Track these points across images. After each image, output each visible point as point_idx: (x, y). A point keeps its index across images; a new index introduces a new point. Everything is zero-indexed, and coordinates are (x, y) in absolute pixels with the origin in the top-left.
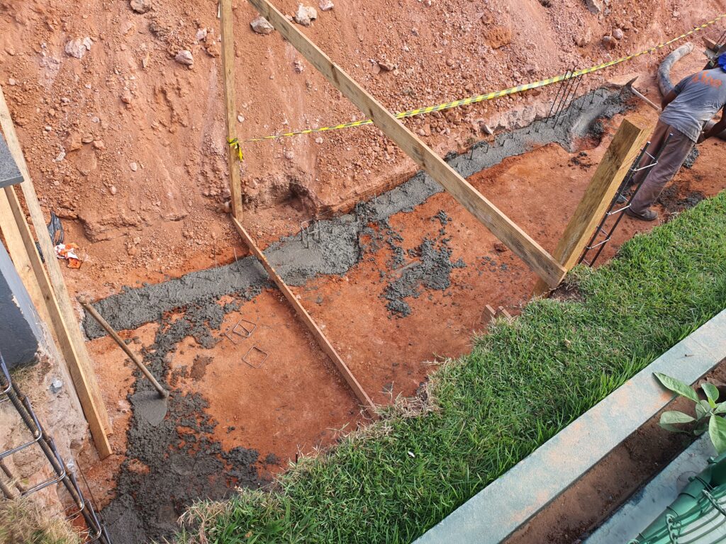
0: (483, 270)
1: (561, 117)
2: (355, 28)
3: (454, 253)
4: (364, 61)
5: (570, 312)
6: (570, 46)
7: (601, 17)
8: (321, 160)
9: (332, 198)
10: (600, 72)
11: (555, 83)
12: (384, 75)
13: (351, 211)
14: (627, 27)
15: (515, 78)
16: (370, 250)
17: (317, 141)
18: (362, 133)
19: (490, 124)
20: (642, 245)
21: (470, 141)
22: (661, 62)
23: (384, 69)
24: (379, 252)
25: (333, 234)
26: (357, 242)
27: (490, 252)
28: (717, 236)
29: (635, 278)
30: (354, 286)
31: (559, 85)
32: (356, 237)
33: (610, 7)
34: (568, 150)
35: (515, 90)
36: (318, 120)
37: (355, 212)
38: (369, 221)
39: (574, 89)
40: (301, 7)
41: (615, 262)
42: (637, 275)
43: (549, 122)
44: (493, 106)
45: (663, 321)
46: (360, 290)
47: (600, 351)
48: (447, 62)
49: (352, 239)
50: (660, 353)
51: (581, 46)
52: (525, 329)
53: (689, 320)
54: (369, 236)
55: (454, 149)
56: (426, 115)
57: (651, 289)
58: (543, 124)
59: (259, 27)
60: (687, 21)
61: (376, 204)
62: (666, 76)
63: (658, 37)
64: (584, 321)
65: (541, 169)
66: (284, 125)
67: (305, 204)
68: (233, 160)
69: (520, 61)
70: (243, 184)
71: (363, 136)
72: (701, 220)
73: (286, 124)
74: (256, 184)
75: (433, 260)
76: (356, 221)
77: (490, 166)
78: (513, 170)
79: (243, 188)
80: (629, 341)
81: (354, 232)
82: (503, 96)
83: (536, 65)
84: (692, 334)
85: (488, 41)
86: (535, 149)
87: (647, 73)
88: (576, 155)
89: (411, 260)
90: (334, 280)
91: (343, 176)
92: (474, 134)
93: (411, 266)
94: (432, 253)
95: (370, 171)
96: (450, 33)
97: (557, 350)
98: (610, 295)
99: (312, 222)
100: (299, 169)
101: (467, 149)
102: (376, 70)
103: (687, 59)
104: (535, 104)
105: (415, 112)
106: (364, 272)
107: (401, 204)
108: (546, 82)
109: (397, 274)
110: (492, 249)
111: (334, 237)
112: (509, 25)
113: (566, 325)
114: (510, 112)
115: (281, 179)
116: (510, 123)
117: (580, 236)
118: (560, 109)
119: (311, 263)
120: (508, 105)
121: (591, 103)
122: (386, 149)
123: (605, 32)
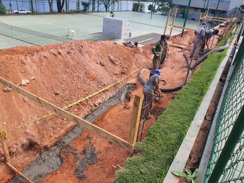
0: (108, 152)
1: (117, 96)
2: (44, 83)
3: (96, 149)
4: (49, 93)
5: (140, 160)
6: (113, 76)
7: (119, 66)
8: (40, 130)
9: (47, 143)
10: (124, 81)
11: (112, 86)
12: (57, 96)
13: (55, 145)
14: (127, 68)
15: (100, 88)
16: (66, 158)
17: (37, 123)
18: (53, 116)
19: (96, 103)
20: (153, 130)
21: (91, 110)
22: (139, 75)
23: (56, 94)
24: (69, 157)
25: (50, 156)
26: (60, 156)
27: (108, 144)
28: (171, 121)
29: (155, 141)
30: (63, 174)
31: (113, 87)
32: (59, 154)
33: (120, 63)
34: (122, 105)
35: (101, 91)
36: (36, 116)
37: (57, 145)
38: (63, 147)
39: (118, 87)
40: (23, 80)
41: (147, 138)
42: (155, 140)
43: (114, 98)
44: (96, 97)
45: (167, 153)
46: (65, 175)
47: (153, 170)
48: (77, 87)
49: (58, 155)
50: (170, 164)
51: (116, 75)
52: (127, 171)
53: (174, 150)
54: (64, 152)
55: (87, 114)
56: (75, 105)
57: (160, 143)
58: (112, 99)
59: (7, 90)
60: (141, 63)
61: (64, 139)
62: (141, 78)
63: (136, 69)
64: (145, 161)
65: (116, 112)
66: (23, 121)
67: (36, 148)
68: (3, 140)
69: (100, 82)
70: (9, 148)
71: (54, 117)
72: (166, 117)
73: (24, 121)
74: (15, 146)
75: (90, 154)
76: (58, 148)
77: (100, 116)
78: (108, 115)
79: (9, 149)
80: (160, 163)
81: (58, 152)
82: (98, 94)
83: (105, 83)
84: (177, 154)
85: (89, 79)
86: (112, 107)
87: (136, 78)
88: (125, 106)
89: (82, 156)
90: (54, 174)
91: (49, 133)
92: (92, 107)
93: (82, 159)
94: (89, 151)
95: (59, 129)
96: (76, 79)
97: (140, 175)
98: (149, 149)
99: (40, 154)
100: (32, 136)
101: (91, 112)
102: (54, 95)
103: (145, 73)
104: (108, 94)
105: (71, 105)
106: (65, 166)
107: (73, 137)
108: (109, 86)
109: (78, 163)
110: (109, 143)
111: (51, 157)
112: (94, 73)
113: (140, 165)
114: (101, 98)
115: (25, 141)
116: (102, 101)
117: (134, 133)
118: (116, 94)
119: (43, 170)
120: (100, 96)
121: (124, 90)
122: (63, 120)
123: (121, 70)
